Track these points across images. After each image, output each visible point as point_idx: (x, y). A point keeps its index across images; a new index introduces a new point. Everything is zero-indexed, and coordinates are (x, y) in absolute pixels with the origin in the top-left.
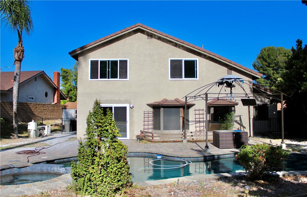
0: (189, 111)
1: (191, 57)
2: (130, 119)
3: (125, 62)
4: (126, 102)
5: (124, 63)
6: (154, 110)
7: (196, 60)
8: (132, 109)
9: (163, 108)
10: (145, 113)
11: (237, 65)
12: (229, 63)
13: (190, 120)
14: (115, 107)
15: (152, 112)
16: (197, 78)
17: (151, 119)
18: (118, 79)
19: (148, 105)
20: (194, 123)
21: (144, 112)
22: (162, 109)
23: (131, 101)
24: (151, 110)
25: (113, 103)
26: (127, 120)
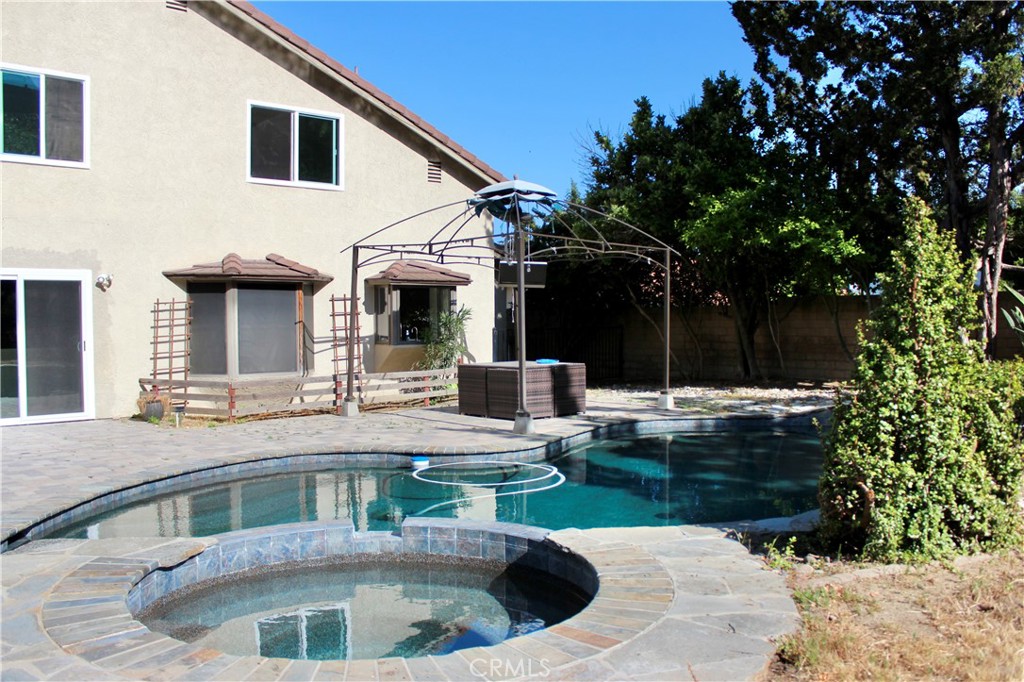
0: (312, 300)
1: (322, 106)
2: (99, 331)
3: (76, 87)
4: (78, 259)
5: (68, 92)
6: (191, 298)
7: (337, 121)
8: (104, 290)
9: (236, 290)
10: (161, 307)
11: (463, 154)
12: (441, 142)
13: (315, 336)
14: (28, 284)
15: (183, 306)
16: (337, 183)
17: (181, 331)
18: (42, 159)
19: (169, 276)
20: (329, 345)
21: (158, 304)
22: (232, 294)
23: (99, 259)
24: (181, 296)
25: (20, 265)
26: (84, 339)
